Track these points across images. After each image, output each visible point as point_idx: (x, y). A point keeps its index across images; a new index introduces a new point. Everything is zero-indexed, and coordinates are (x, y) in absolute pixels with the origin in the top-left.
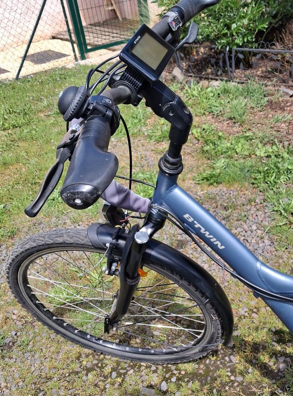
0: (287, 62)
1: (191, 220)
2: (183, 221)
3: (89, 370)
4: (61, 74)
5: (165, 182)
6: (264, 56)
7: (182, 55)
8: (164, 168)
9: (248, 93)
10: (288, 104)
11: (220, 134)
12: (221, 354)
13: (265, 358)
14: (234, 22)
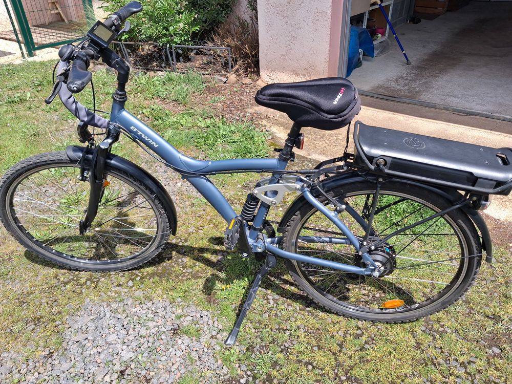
0: (218, 56)
1: (135, 130)
2: (131, 131)
3: (65, 284)
4: (8, 70)
5: (117, 106)
6: (199, 52)
7: (129, 51)
8: (116, 98)
9: (189, 81)
10: (223, 89)
11: (167, 112)
12: (175, 258)
13: (208, 256)
14: (171, 26)
